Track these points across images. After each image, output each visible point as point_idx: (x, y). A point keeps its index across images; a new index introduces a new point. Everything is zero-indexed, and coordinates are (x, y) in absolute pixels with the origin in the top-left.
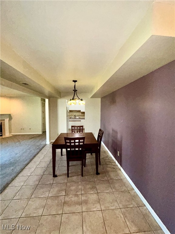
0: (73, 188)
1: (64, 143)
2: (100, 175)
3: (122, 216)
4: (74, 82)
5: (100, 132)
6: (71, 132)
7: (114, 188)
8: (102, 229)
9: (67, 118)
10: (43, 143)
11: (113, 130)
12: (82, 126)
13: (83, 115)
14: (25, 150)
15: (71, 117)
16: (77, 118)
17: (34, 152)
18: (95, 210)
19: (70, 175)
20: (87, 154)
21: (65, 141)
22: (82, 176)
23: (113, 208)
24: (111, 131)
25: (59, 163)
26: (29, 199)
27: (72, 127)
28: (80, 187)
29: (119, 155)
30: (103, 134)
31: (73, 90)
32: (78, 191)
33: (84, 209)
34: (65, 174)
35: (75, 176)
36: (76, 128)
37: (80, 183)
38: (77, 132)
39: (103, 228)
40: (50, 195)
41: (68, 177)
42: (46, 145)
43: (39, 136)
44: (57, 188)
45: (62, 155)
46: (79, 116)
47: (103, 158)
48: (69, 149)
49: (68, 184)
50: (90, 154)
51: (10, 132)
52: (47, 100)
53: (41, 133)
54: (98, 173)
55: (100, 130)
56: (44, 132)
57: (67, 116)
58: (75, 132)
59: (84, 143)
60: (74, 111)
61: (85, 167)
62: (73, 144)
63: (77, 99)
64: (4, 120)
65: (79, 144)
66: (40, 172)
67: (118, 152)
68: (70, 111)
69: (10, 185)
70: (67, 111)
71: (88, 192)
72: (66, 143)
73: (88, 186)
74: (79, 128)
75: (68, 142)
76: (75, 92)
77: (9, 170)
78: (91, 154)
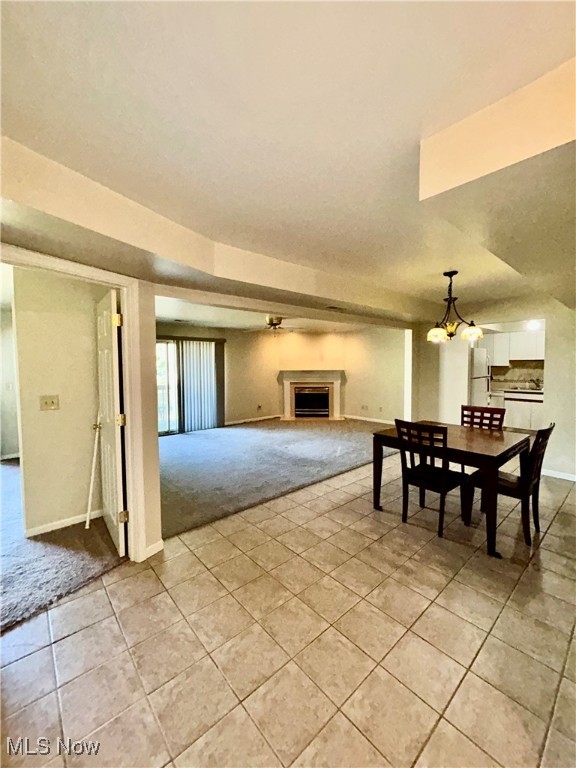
0: (399, 540)
4: (447, 278)
12: (501, 412)
18: (418, 590)
19: (412, 521)
21: (398, 429)
22: (439, 536)
26: (320, 515)
27: (465, 408)
28: (417, 548)
31: (445, 300)
32: (407, 550)
33: (396, 576)
35: (423, 528)
37: (423, 543)
40: (352, 527)
41: (404, 521)
44: (370, 525)
51: (342, 411)
54: (492, 552)
59: (445, 444)
61: (467, 525)
64: (333, 383)
65: (431, 444)
68: (511, 361)
71: (429, 564)
72: (400, 434)
73: (437, 558)
75: (404, 434)
76: (450, 303)
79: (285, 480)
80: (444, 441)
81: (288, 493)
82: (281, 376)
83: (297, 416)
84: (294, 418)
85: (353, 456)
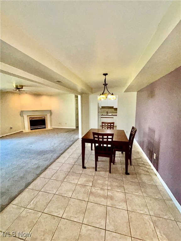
0: (100, 182)
1: (93, 138)
2: (130, 176)
3: (152, 224)
4: (104, 76)
5: (133, 130)
6: (102, 128)
7: (145, 192)
8: (126, 229)
9: (98, 114)
10: (76, 137)
11: (150, 129)
12: (113, 123)
13: (115, 111)
14: (61, 141)
15: (103, 113)
16: (109, 115)
17: (68, 143)
18: (120, 207)
19: (98, 169)
20: (116, 152)
21: (94, 136)
22: (110, 173)
23: (142, 212)
24: (147, 130)
25: (89, 156)
26: (62, 182)
27: (103, 123)
28: (107, 182)
29: (155, 158)
30: (135, 132)
31: (104, 84)
32: (104, 186)
33: (109, 204)
34: (93, 168)
35: (103, 171)
36: (106, 124)
37: (107, 179)
38: (108, 129)
39: (128, 228)
40: (79, 183)
41: (96, 170)
42: (78, 138)
43: (73, 130)
44: (85, 178)
45: (92, 150)
46: (112, 112)
47: (136, 159)
48: (97, 145)
49: (96, 177)
50: (120, 152)
51: (51, 126)
52: (79, 97)
53: (75, 128)
54: (127, 173)
55: (133, 128)
56: (77, 127)
57: (98, 112)
58: (105, 128)
59: (112, 140)
60: (106, 107)
61: (114, 164)
62: (101, 140)
63: (107, 94)
64: (47, 115)
65: (107, 140)
66: (72, 161)
67: (155, 155)
68: (102, 107)
69: (49, 168)
70: (98, 107)
71: (115, 189)
72: (94, 137)
73: (115, 184)
74: (109, 125)
75: (96, 138)
76: (105, 86)
77: (49, 156)
78: (122, 153)
79: (36, 166)
80: (112, 139)
81: (41, 173)
82: (22, 113)
83: (31, 129)
84: (30, 131)
85: (63, 144)
